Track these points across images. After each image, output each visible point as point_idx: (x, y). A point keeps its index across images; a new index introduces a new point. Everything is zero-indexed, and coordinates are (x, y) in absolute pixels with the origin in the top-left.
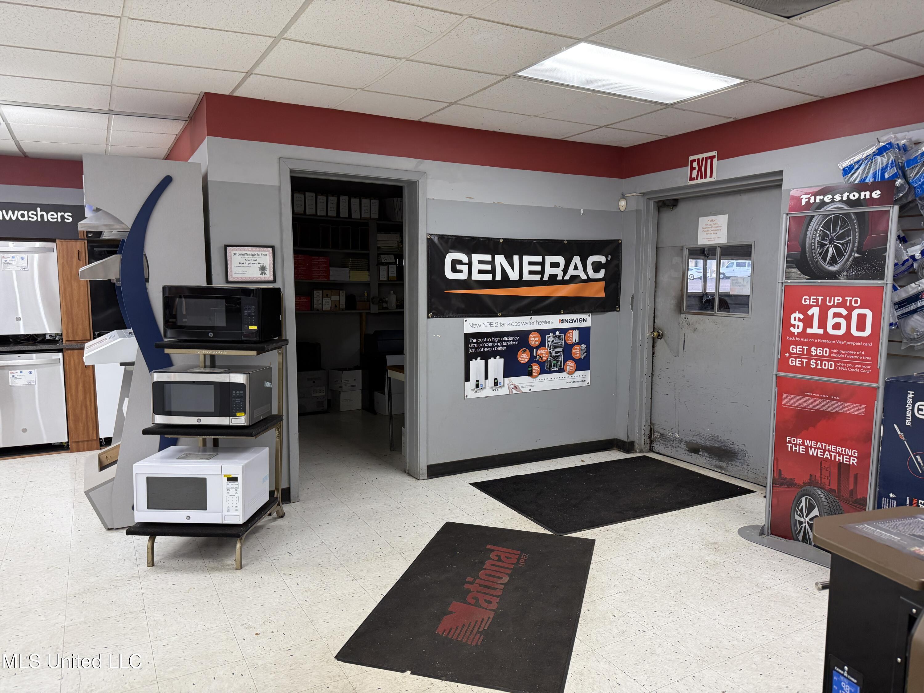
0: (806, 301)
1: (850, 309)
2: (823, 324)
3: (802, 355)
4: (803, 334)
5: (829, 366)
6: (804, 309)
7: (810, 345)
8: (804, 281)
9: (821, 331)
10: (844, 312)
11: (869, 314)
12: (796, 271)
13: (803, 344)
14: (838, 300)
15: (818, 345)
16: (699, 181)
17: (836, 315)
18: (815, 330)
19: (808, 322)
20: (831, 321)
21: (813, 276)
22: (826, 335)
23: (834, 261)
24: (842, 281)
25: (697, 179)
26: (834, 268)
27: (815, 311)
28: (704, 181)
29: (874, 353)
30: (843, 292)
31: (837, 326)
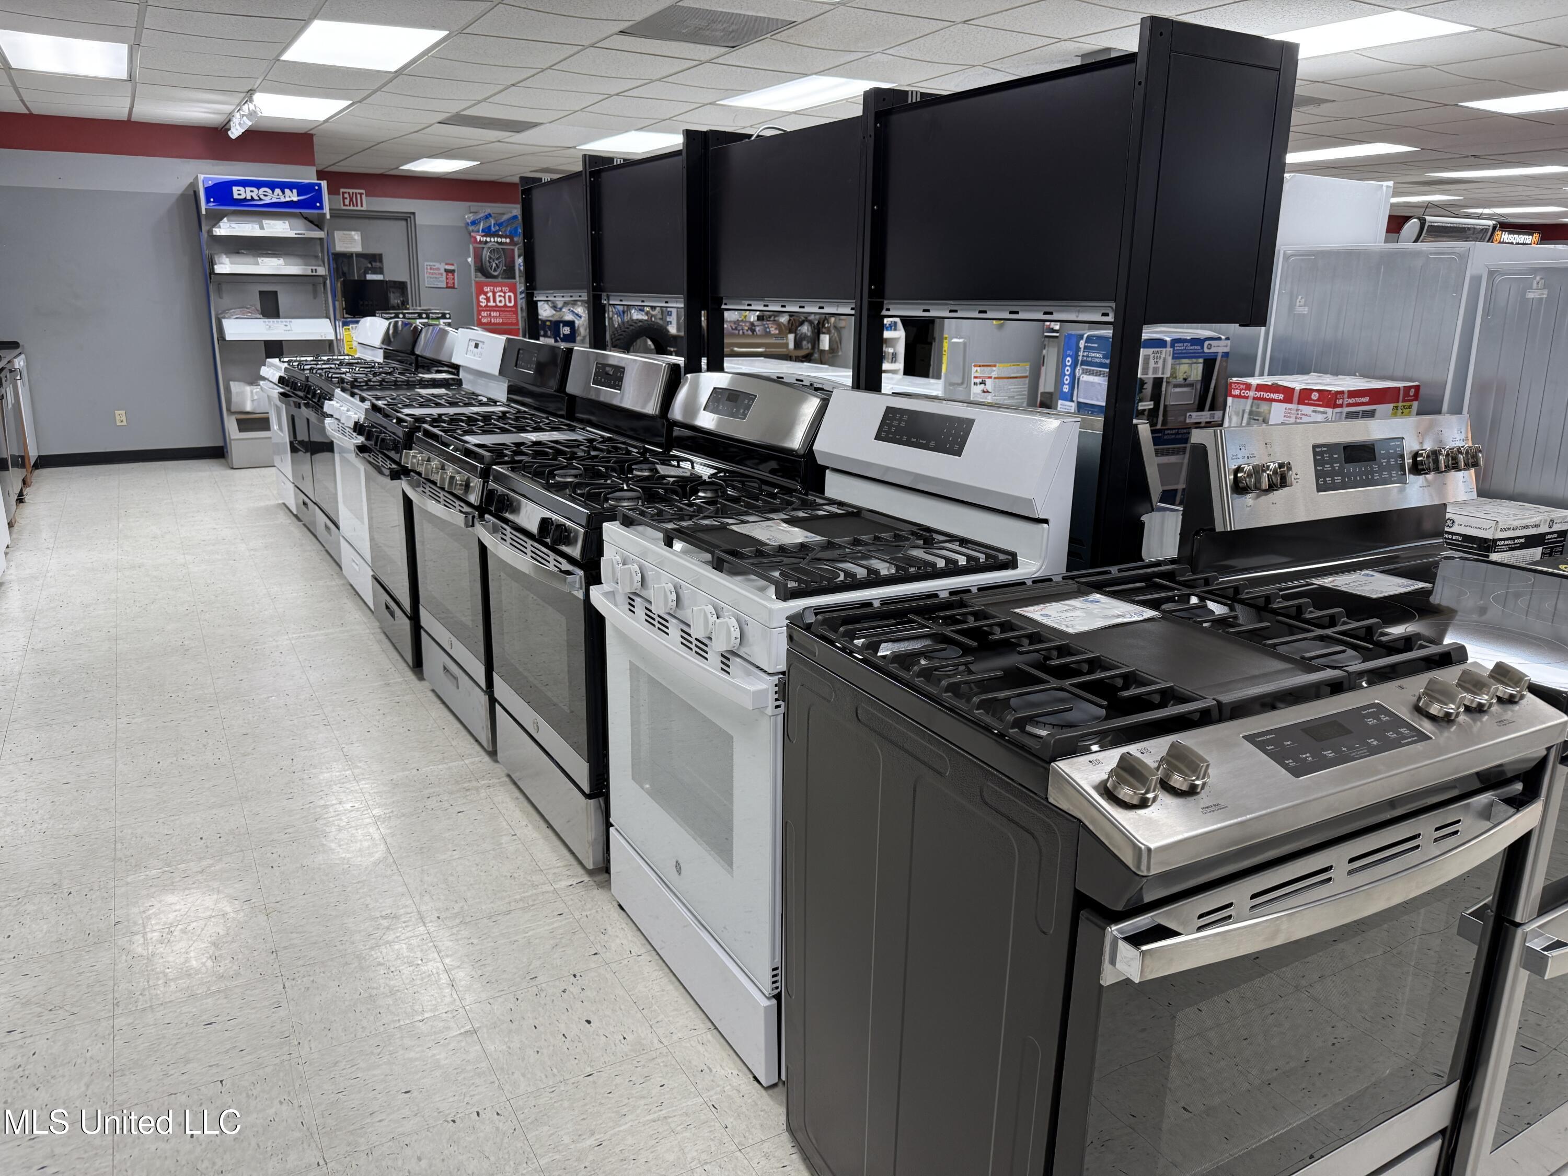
0: (486, 289)
1: (505, 293)
2: (494, 301)
3: (487, 317)
4: (487, 306)
5: (500, 320)
6: (486, 293)
7: (490, 311)
8: (483, 279)
9: (494, 304)
10: (503, 295)
11: (512, 295)
12: (479, 274)
13: (486, 311)
14: (499, 289)
15: (494, 311)
16: (351, 208)
17: (500, 296)
18: (491, 304)
19: (488, 299)
20: (498, 299)
21: (487, 277)
22: (497, 306)
23: (495, 270)
24: (500, 280)
25: (350, 205)
26: (496, 274)
27: (490, 295)
28: (355, 208)
29: (516, 313)
30: (501, 285)
31: (500, 301)
